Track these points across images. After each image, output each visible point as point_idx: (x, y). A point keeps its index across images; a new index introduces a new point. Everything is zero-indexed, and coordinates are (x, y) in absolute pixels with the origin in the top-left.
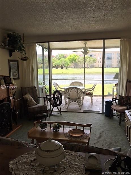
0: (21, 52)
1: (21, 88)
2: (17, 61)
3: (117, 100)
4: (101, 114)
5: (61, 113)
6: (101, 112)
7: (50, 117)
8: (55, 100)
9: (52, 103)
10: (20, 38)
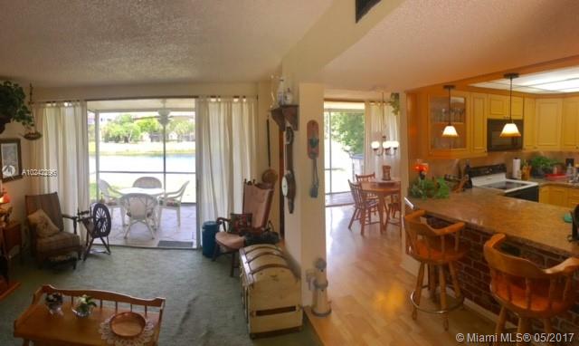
0: (24, 124)
1: (26, 197)
2: (18, 141)
3: (226, 223)
4: (195, 252)
5: (109, 250)
6: (195, 246)
7: (85, 260)
8: (96, 223)
9: (91, 228)
10: (23, 94)
